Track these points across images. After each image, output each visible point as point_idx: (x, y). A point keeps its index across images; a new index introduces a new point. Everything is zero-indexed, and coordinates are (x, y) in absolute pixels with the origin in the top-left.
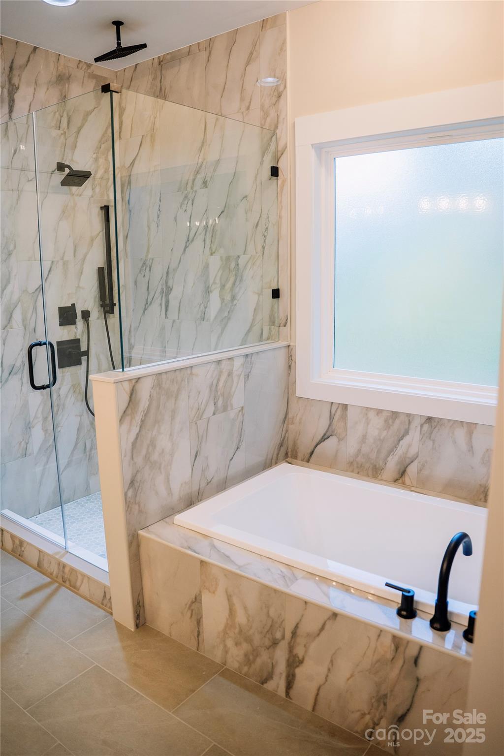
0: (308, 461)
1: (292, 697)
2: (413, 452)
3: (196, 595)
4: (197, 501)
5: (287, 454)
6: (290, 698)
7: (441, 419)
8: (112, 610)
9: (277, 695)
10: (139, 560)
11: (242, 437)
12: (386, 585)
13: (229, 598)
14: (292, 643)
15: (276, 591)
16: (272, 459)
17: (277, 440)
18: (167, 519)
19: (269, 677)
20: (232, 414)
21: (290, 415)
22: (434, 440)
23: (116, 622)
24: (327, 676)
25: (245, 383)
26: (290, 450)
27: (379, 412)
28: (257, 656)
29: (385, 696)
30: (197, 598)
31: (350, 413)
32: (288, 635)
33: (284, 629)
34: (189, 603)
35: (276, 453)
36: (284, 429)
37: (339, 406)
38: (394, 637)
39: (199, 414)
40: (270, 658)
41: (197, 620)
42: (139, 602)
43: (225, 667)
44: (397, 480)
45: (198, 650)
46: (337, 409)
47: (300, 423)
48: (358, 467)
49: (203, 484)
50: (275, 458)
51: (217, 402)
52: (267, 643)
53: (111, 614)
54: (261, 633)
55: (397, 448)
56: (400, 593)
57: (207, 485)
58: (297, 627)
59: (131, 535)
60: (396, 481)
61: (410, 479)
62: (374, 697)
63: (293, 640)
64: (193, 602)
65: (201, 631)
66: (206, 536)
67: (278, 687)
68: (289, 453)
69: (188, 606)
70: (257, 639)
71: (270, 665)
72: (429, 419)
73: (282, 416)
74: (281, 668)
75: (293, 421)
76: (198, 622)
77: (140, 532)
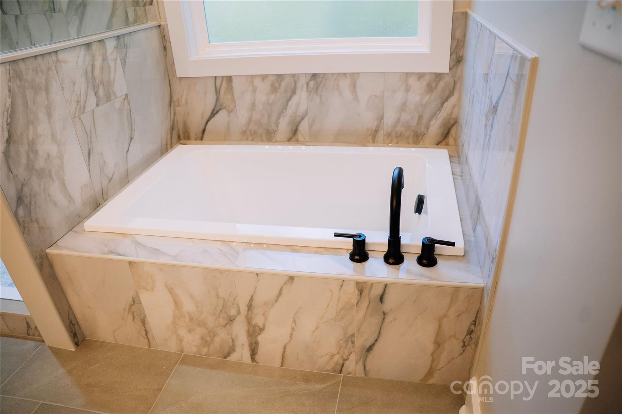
0: (202, 139)
1: (257, 360)
2: (302, 109)
3: (133, 298)
4: (103, 201)
5: (179, 137)
6: (256, 362)
7: (325, 74)
8: (42, 337)
9: (243, 363)
10: (57, 279)
11: (133, 126)
12: (335, 236)
13: (171, 291)
14: (250, 316)
15: (221, 271)
16: (167, 144)
17: (167, 125)
18: (76, 229)
19: (232, 350)
20: (117, 103)
21: (175, 98)
22: (321, 95)
23: (50, 348)
24: (292, 334)
25: (123, 68)
26: (181, 133)
27: (264, 77)
28: (214, 336)
29: (353, 335)
30: (136, 300)
31: (236, 84)
32: (244, 309)
33: (238, 305)
34: (128, 307)
35: (169, 137)
36: (172, 112)
37: (223, 79)
38: (358, 283)
39: (80, 108)
40: (228, 334)
41: (141, 320)
42: (71, 321)
43: (183, 354)
44: (291, 138)
45: (150, 346)
46: (222, 82)
47: (186, 103)
48: (251, 135)
49: (105, 182)
50: (169, 143)
51: (98, 91)
52: (222, 322)
53: (43, 341)
54: (214, 314)
55: (286, 109)
56: (351, 240)
57: (110, 182)
58: (251, 299)
59: (38, 258)
60: (289, 140)
61: (302, 135)
62: (341, 340)
63: (250, 313)
64: (131, 305)
65: (148, 329)
66: (125, 235)
67: (242, 357)
68: (181, 136)
69: (127, 310)
70: (211, 322)
71: (230, 341)
72: (314, 76)
73: (167, 100)
74: (242, 340)
75: (178, 103)
76: (142, 322)
77: (49, 251)
